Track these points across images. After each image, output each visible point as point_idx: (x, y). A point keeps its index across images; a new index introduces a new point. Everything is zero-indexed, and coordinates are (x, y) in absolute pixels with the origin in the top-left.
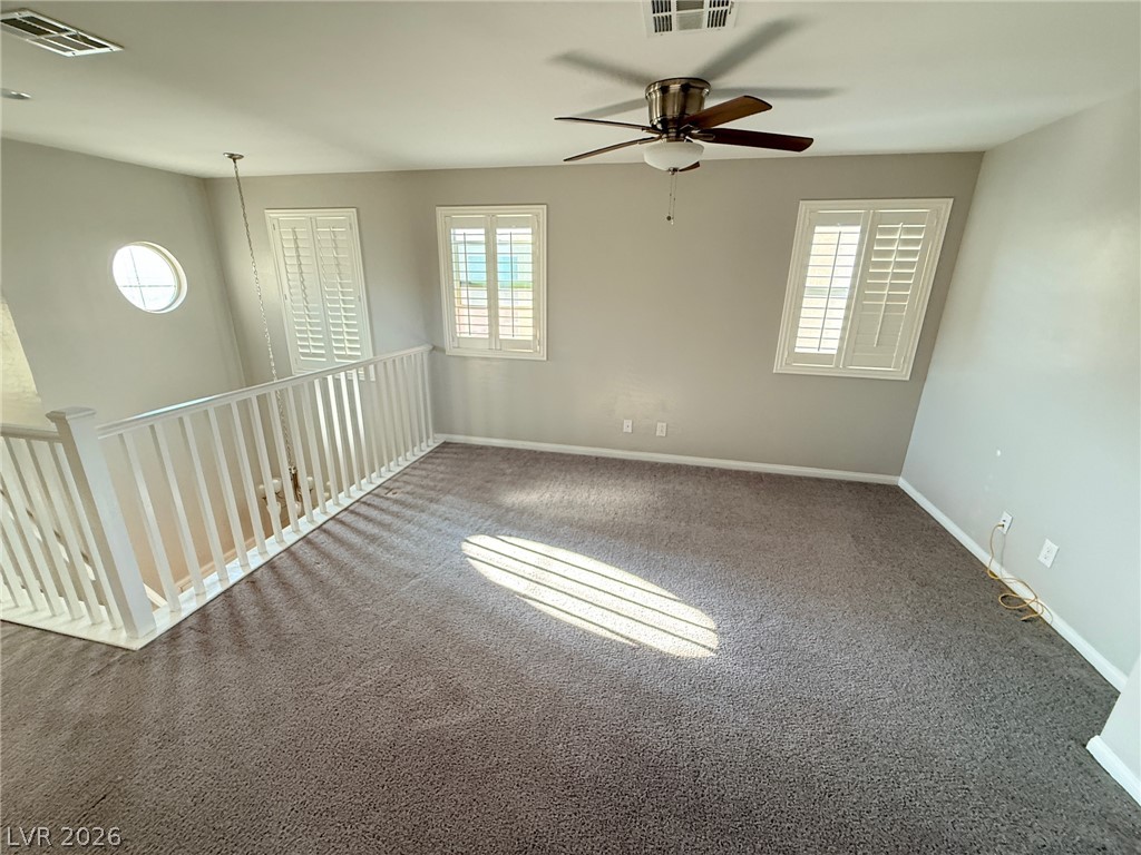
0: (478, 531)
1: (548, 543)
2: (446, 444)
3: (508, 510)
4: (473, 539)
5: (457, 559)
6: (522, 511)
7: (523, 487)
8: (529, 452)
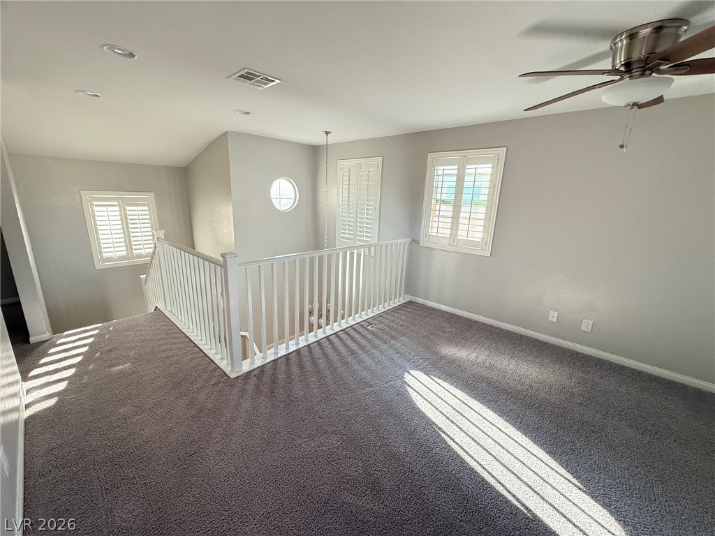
0: (418, 368)
1: (467, 393)
2: (410, 303)
3: (442, 358)
4: (413, 372)
5: (398, 383)
6: (452, 361)
7: (456, 344)
8: (467, 319)
